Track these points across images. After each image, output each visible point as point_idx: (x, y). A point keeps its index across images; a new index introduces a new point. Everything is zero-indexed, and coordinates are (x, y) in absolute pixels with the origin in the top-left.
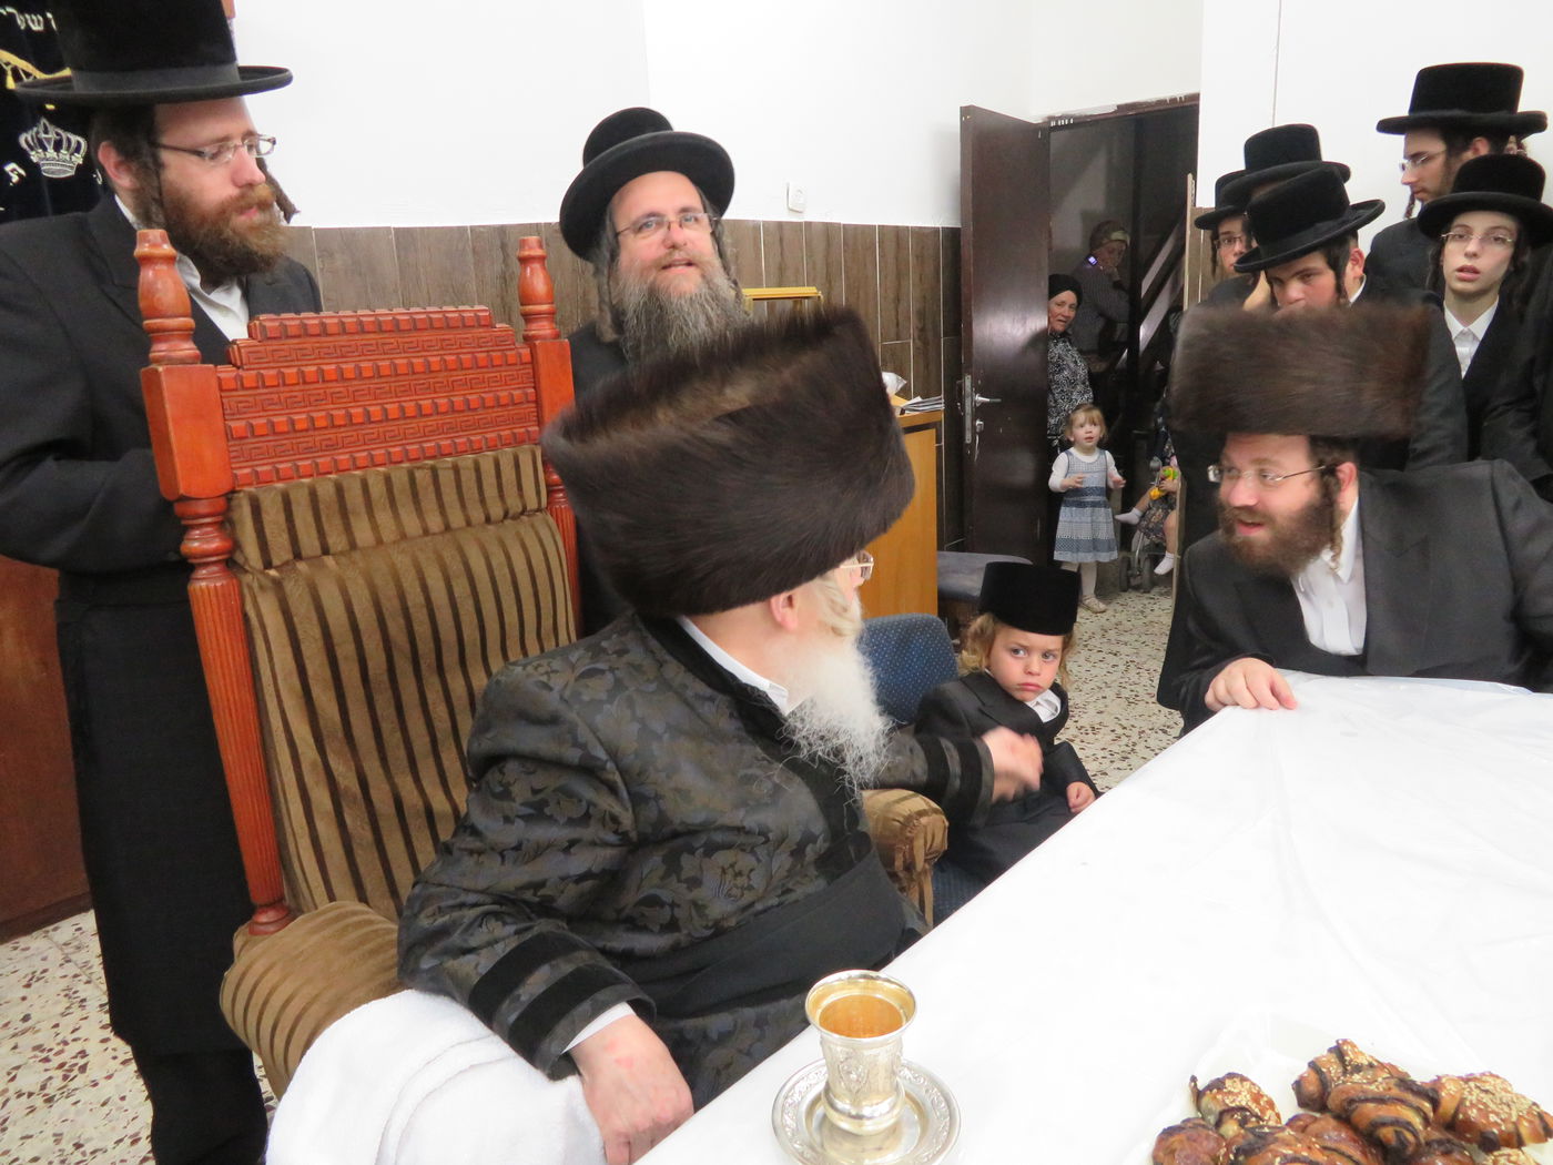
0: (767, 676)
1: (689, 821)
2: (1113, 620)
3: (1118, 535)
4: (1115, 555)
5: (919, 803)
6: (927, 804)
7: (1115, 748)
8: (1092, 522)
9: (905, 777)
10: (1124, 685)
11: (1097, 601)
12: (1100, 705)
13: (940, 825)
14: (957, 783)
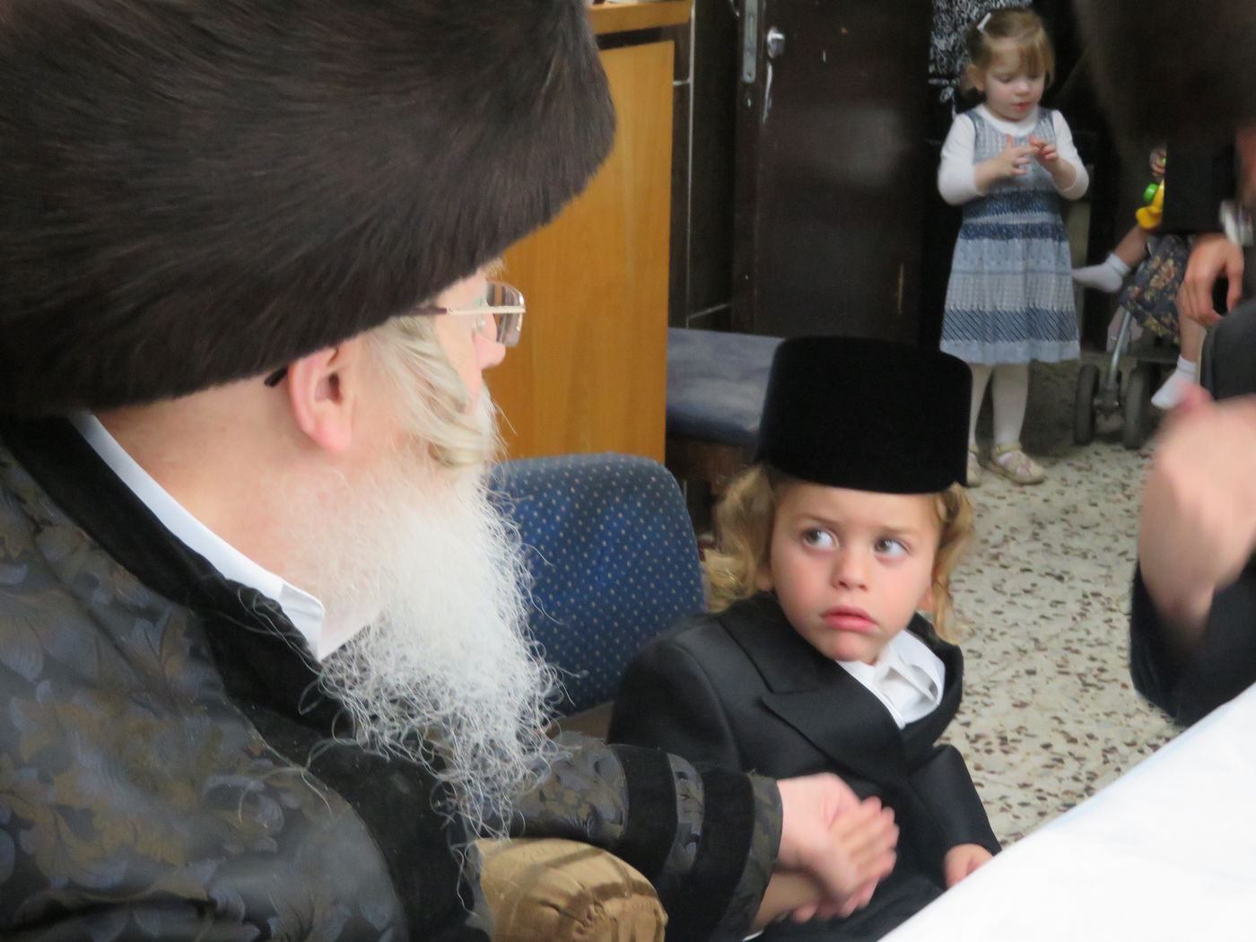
0: (276, 569)
1: (90, 881)
2: (1059, 502)
3: (1081, 302)
4: (1073, 350)
5: (604, 868)
6: (622, 872)
7: (1049, 785)
8: (1026, 271)
9: (577, 815)
10: (1075, 646)
11: (1024, 457)
12: (1022, 689)
13: (647, 916)
14: (691, 850)
